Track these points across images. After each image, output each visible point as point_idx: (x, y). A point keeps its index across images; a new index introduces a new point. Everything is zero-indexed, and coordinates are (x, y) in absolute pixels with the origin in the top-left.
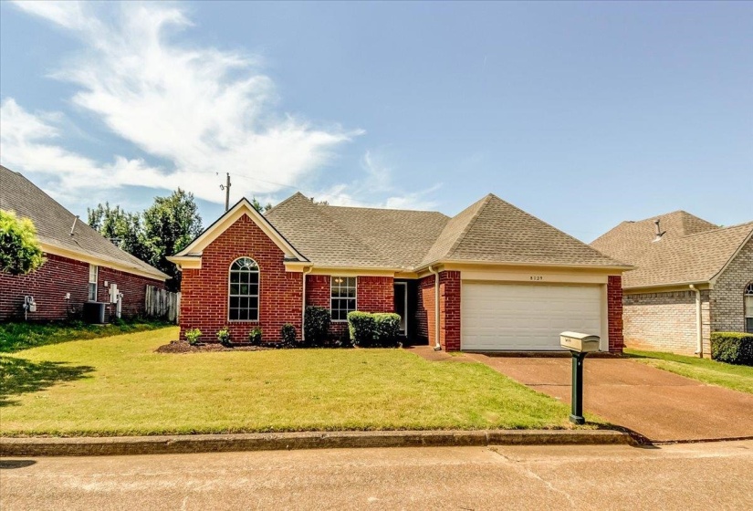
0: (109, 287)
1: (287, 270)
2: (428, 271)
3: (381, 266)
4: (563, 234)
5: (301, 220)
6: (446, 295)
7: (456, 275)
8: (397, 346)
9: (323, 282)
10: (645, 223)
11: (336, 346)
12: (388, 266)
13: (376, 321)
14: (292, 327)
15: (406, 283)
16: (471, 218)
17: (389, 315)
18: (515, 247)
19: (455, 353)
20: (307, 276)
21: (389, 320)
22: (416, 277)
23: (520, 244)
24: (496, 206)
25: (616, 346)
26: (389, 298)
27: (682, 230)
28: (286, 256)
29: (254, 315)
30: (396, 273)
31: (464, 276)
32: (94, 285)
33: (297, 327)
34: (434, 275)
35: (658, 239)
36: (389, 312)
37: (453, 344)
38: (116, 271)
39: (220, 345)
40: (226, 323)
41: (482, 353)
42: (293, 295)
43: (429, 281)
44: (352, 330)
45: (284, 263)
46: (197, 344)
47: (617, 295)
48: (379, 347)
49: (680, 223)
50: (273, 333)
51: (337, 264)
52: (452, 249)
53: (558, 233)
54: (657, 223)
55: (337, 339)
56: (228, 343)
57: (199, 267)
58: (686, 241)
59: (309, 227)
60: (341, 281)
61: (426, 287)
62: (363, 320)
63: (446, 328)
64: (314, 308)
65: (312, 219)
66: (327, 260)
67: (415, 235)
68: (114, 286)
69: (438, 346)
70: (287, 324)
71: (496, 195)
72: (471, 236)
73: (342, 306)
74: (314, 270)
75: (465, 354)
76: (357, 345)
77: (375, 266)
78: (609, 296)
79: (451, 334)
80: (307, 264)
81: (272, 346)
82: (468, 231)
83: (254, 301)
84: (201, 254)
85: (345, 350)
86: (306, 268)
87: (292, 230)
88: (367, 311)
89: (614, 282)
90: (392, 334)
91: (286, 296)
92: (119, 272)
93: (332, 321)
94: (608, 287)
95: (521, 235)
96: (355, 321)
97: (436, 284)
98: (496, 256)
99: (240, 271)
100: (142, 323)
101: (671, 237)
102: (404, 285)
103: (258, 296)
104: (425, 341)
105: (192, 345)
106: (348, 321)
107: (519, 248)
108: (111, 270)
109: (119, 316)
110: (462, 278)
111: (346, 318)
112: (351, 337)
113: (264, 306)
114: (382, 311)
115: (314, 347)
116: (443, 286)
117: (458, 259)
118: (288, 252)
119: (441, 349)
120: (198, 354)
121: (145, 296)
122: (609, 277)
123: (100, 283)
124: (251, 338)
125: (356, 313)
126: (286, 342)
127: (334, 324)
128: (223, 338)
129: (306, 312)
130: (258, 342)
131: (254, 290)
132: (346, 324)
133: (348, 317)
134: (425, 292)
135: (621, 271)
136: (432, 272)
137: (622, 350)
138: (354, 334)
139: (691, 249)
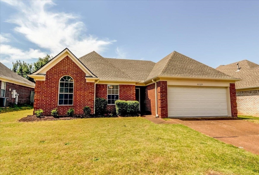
0: (12, 91)
1: (87, 81)
2: (152, 82)
3: (130, 80)
4: (207, 66)
5: (95, 61)
6: (161, 92)
7: (165, 83)
8: (138, 116)
9: (104, 87)
10: (230, 65)
11: (110, 116)
12: (133, 80)
13: (128, 104)
14: (89, 108)
15: (139, 88)
16: (168, 60)
17: (134, 102)
18: (189, 71)
19: (166, 119)
20: (97, 85)
21: (134, 104)
22: (144, 85)
23: (191, 70)
24: (178, 55)
25: (234, 114)
26: (133, 94)
27: (249, 67)
28: (86, 75)
29: (71, 102)
30: (136, 83)
31: (169, 83)
32: (4, 90)
33: (92, 108)
34: (154, 84)
35: (238, 70)
36: (133, 100)
37: (164, 115)
38: (15, 85)
39: (52, 117)
40: (57, 106)
41: (178, 119)
42: (90, 93)
43: (152, 87)
44: (117, 109)
45: (86, 78)
46: (40, 117)
47: (233, 92)
48: (130, 116)
49: (247, 64)
50: (80, 110)
51: (110, 79)
52: (162, 72)
53: (205, 66)
54: (238, 64)
55: (110, 113)
56: (57, 116)
57: (44, 80)
58: (252, 71)
59: (98, 64)
60: (112, 87)
61: (149, 89)
62: (122, 104)
63: (161, 107)
64: (99, 99)
65: (99, 61)
66: (106, 78)
67: (142, 69)
68: (15, 91)
69: (157, 115)
70: (87, 107)
71: (177, 52)
72: (170, 67)
73: (112, 98)
74: (99, 82)
75: (171, 119)
76: (119, 115)
77: (127, 80)
78: (231, 92)
79: (163, 110)
80: (96, 79)
81: (79, 117)
82: (168, 65)
83: (71, 96)
84: (45, 74)
85: (114, 118)
86: (96, 81)
87: (90, 65)
88: (124, 100)
89: (232, 86)
90: (135, 110)
91: (86, 93)
92: (17, 85)
93: (108, 104)
94: (230, 88)
95: (191, 66)
96: (119, 105)
97: (156, 87)
98: (182, 75)
99: (64, 82)
100: (26, 106)
101: (244, 69)
102: (139, 89)
103: (73, 93)
104: (149, 113)
105: (37, 117)
106: (115, 104)
107: (191, 72)
108: (13, 84)
109: (17, 103)
110: (167, 84)
111: (114, 103)
112: (117, 112)
113: (76, 98)
114: (130, 100)
115: (99, 117)
116: (159, 88)
117: (166, 76)
118: (88, 73)
119: (158, 117)
120: (39, 122)
121: (30, 95)
122: (230, 84)
123: (7, 90)
124: (68, 113)
125: (119, 101)
126: (86, 115)
127: (109, 106)
128: (54, 113)
129: (96, 100)
130: (71, 115)
131: (71, 90)
132: (115, 106)
133: (115, 102)
134: (149, 91)
135: (235, 81)
136: (154, 82)
137: (237, 116)
138: (118, 111)
139: (255, 74)
